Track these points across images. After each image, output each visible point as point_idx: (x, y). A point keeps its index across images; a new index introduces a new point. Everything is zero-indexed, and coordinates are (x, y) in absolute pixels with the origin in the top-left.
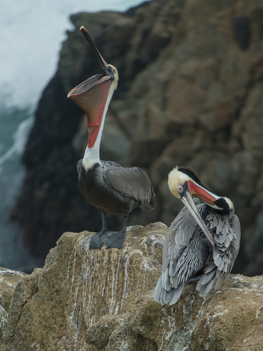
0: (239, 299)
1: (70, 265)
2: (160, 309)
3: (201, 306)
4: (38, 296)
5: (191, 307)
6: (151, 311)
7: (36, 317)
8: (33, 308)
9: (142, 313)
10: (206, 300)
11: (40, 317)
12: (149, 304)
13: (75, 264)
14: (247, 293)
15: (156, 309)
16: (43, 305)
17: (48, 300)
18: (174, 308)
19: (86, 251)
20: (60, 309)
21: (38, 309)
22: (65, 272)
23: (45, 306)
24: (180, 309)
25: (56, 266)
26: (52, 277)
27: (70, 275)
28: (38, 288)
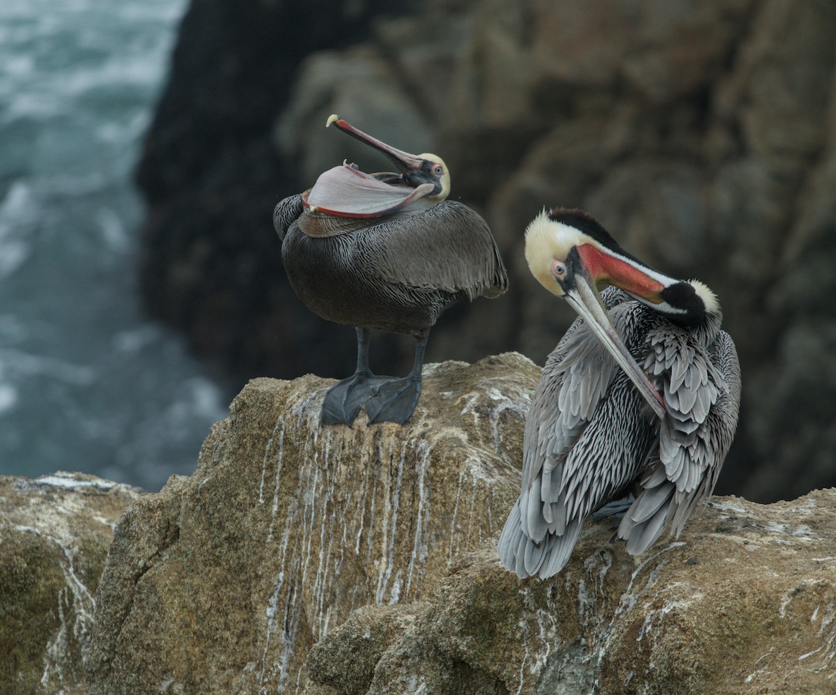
0: (733, 564)
1: (267, 469)
2: (515, 589)
3: (628, 583)
4: (180, 552)
5: (601, 587)
6: (489, 595)
7: (173, 608)
8: (166, 586)
9: (464, 602)
10: (642, 565)
11: (185, 610)
12: (485, 577)
13: (280, 465)
14: (755, 547)
15: (504, 590)
16: (192, 578)
17: (208, 563)
18: (553, 589)
19: (312, 429)
20: (239, 589)
21: (178, 587)
22: (253, 488)
23: (197, 581)
24: (571, 592)
25: (228, 471)
26: (219, 501)
27: (268, 495)
28: (178, 530)
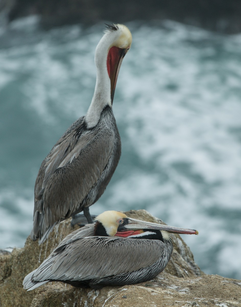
0: (141, 300)
1: (42, 248)
2: (60, 302)
3: (103, 304)
4: (11, 281)
5: (92, 304)
6: (50, 304)
7: (5, 303)
8: (3, 294)
10: (110, 297)
11: (10, 305)
12: (49, 296)
13: (47, 247)
14: (155, 294)
15: (56, 302)
16: (14, 291)
17: (20, 286)
18: (76, 304)
19: (55, 233)
20: (29, 298)
21: (8, 295)
22: (37, 256)
23: (15, 293)
24: (82, 306)
25: (30, 248)
26: (26, 260)
27: (42, 259)
28: (11, 271)
